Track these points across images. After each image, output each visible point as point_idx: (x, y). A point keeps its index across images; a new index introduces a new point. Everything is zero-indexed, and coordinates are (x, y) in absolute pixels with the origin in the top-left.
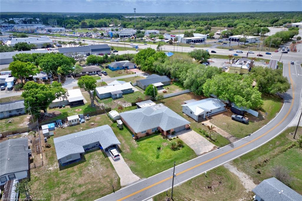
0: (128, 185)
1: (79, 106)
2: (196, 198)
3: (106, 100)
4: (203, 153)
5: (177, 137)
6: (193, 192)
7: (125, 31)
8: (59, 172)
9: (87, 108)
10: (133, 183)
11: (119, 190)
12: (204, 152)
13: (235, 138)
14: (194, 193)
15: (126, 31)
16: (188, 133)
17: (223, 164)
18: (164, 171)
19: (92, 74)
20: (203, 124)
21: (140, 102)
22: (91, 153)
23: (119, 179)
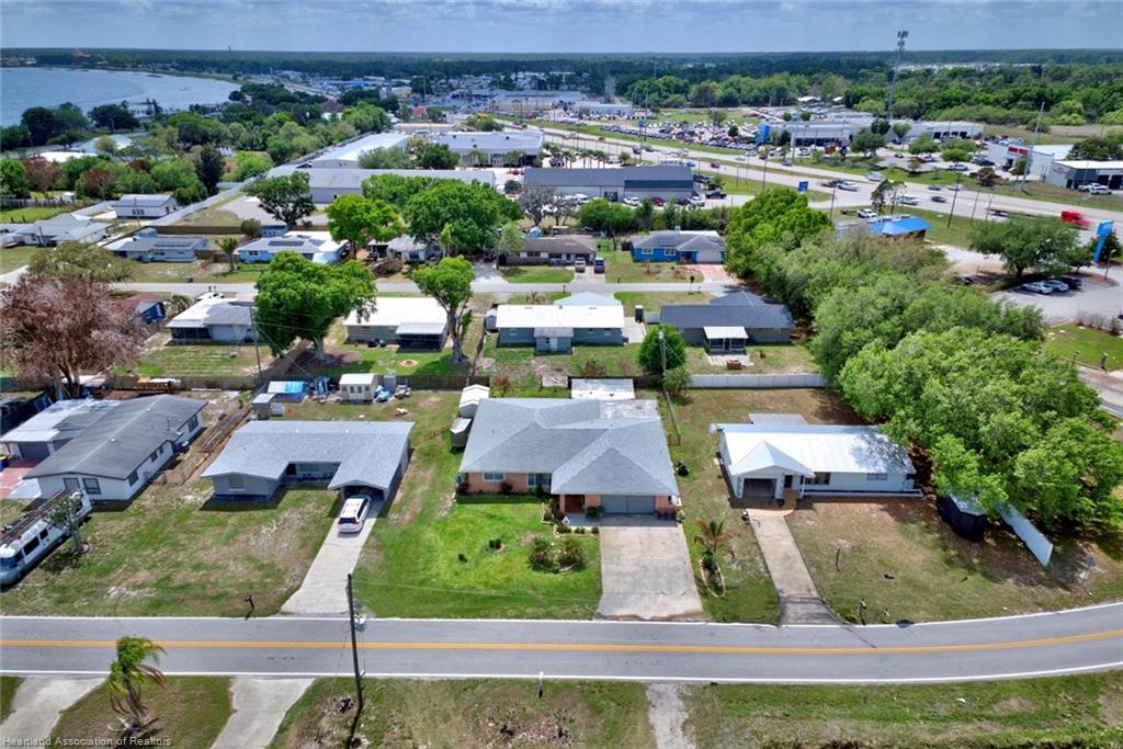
0: (299, 615)
1: (422, 352)
2: (430, 743)
3: (513, 350)
4: (626, 612)
5: (595, 532)
6: (446, 718)
7: (833, 123)
8: (195, 513)
9: (437, 362)
10: (318, 615)
11: (264, 616)
12: (633, 613)
13: (823, 610)
14: (442, 726)
15: (836, 120)
16: (652, 528)
17: (651, 683)
18: (435, 620)
19: (559, 264)
20: (745, 518)
21: (590, 381)
22: (309, 492)
23: (298, 588)
